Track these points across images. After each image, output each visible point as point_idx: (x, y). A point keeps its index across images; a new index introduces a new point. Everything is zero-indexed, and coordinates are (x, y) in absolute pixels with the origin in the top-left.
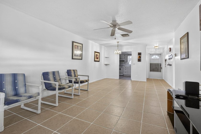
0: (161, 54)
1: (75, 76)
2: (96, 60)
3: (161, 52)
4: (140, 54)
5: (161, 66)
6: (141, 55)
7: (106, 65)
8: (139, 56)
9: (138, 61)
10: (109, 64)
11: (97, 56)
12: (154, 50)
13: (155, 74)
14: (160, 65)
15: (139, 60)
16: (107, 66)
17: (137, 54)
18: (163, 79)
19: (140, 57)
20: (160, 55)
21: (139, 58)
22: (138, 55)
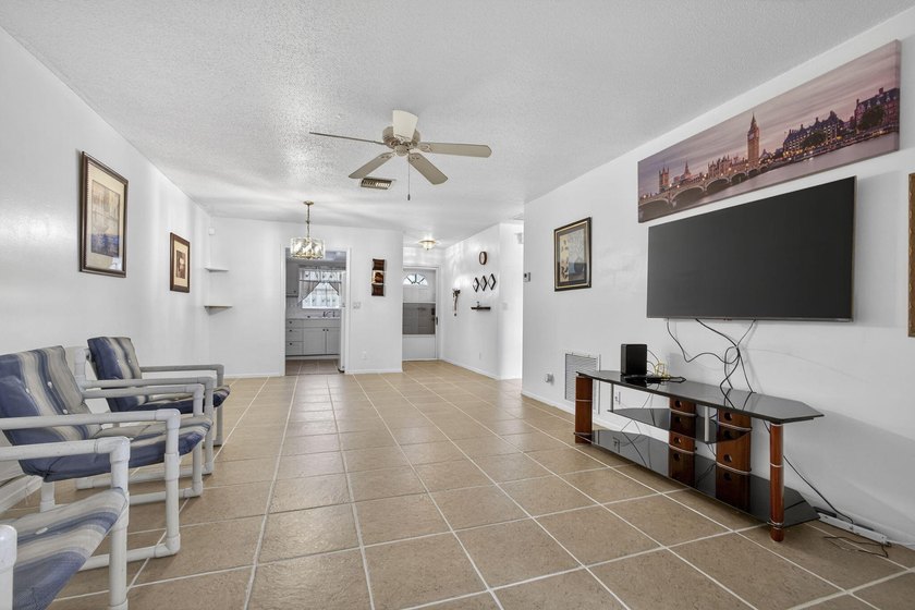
0: (434, 271)
1: (134, 377)
2: (179, 281)
3: (435, 263)
4: (379, 265)
5: (433, 313)
6: (382, 269)
7: (210, 309)
8: (378, 274)
9: (374, 294)
10: (226, 308)
11: (182, 261)
12: (414, 254)
13: (422, 343)
14: (430, 308)
15: (378, 291)
16: (219, 315)
17: (371, 265)
18: (442, 357)
19: (380, 278)
20: (430, 275)
21: (377, 281)
22: (374, 269)
